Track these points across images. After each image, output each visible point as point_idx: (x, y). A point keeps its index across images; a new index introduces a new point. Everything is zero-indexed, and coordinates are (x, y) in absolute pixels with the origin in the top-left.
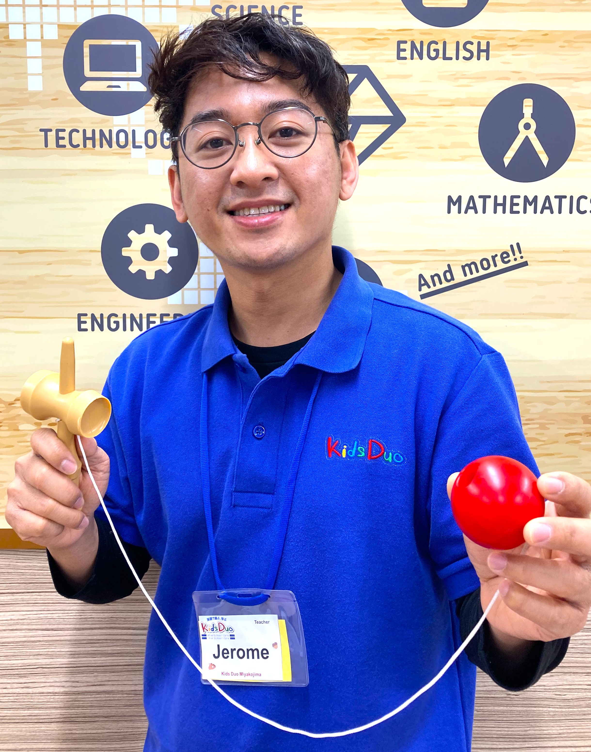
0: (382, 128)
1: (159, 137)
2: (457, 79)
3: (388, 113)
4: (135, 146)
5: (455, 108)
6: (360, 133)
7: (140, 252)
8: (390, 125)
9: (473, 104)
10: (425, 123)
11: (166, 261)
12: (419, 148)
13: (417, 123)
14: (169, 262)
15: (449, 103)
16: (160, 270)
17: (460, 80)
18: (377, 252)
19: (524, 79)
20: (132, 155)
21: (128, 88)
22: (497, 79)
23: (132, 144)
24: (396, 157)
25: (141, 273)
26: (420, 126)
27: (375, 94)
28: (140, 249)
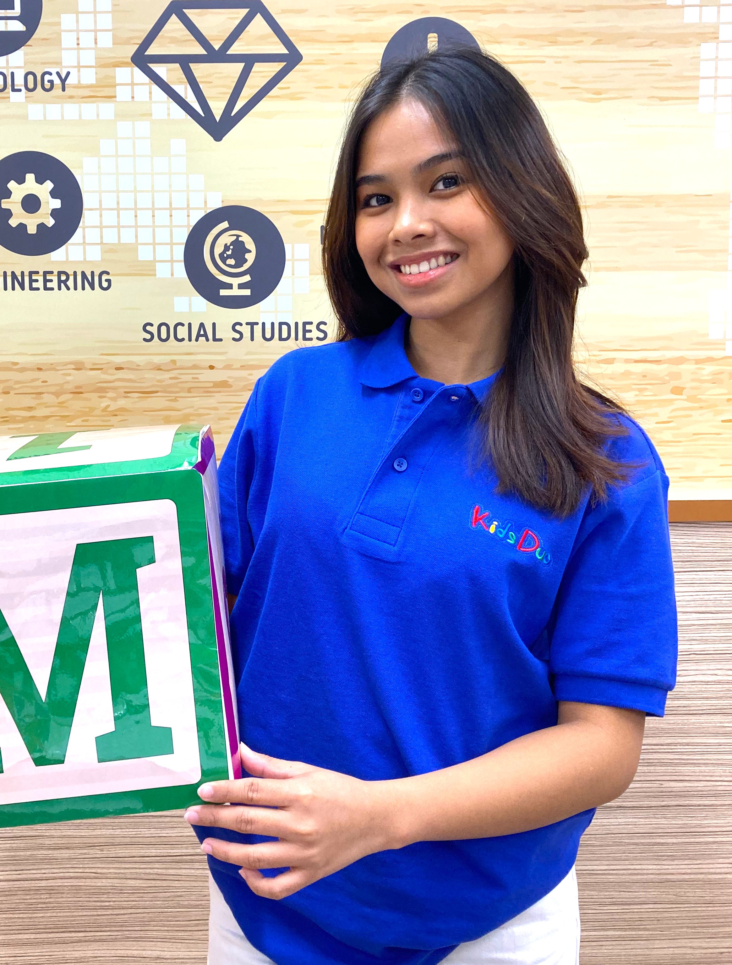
0: (277, 67)
1: (39, 78)
2: (357, 13)
3: (283, 50)
4: (14, 90)
5: (355, 45)
6: (255, 72)
7: (20, 204)
8: (285, 63)
9: (373, 39)
10: (323, 60)
11: (48, 214)
12: (317, 88)
13: (315, 60)
14: (51, 215)
15: (349, 39)
16: (43, 223)
17: (359, 14)
18: (276, 201)
19: (427, 12)
20: (12, 100)
21: (6, 27)
22: (398, 13)
23: (10, 88)
24: (293, 97)
25: (22, 227)
26: (318, 64)
27: (269, 30)
28: (21, 201)
